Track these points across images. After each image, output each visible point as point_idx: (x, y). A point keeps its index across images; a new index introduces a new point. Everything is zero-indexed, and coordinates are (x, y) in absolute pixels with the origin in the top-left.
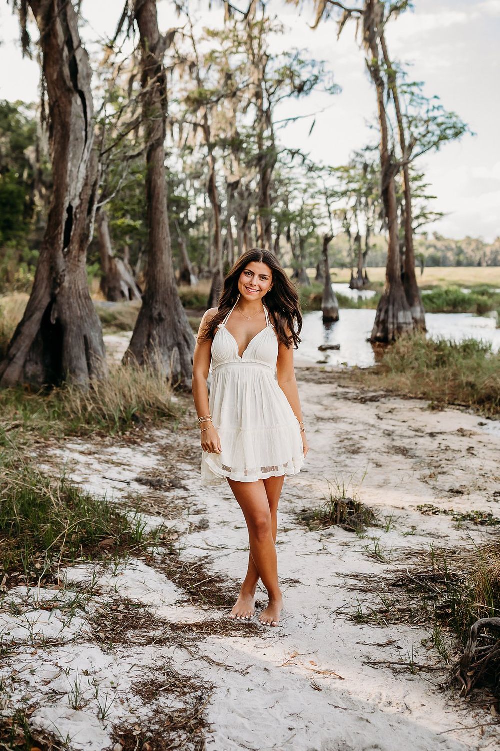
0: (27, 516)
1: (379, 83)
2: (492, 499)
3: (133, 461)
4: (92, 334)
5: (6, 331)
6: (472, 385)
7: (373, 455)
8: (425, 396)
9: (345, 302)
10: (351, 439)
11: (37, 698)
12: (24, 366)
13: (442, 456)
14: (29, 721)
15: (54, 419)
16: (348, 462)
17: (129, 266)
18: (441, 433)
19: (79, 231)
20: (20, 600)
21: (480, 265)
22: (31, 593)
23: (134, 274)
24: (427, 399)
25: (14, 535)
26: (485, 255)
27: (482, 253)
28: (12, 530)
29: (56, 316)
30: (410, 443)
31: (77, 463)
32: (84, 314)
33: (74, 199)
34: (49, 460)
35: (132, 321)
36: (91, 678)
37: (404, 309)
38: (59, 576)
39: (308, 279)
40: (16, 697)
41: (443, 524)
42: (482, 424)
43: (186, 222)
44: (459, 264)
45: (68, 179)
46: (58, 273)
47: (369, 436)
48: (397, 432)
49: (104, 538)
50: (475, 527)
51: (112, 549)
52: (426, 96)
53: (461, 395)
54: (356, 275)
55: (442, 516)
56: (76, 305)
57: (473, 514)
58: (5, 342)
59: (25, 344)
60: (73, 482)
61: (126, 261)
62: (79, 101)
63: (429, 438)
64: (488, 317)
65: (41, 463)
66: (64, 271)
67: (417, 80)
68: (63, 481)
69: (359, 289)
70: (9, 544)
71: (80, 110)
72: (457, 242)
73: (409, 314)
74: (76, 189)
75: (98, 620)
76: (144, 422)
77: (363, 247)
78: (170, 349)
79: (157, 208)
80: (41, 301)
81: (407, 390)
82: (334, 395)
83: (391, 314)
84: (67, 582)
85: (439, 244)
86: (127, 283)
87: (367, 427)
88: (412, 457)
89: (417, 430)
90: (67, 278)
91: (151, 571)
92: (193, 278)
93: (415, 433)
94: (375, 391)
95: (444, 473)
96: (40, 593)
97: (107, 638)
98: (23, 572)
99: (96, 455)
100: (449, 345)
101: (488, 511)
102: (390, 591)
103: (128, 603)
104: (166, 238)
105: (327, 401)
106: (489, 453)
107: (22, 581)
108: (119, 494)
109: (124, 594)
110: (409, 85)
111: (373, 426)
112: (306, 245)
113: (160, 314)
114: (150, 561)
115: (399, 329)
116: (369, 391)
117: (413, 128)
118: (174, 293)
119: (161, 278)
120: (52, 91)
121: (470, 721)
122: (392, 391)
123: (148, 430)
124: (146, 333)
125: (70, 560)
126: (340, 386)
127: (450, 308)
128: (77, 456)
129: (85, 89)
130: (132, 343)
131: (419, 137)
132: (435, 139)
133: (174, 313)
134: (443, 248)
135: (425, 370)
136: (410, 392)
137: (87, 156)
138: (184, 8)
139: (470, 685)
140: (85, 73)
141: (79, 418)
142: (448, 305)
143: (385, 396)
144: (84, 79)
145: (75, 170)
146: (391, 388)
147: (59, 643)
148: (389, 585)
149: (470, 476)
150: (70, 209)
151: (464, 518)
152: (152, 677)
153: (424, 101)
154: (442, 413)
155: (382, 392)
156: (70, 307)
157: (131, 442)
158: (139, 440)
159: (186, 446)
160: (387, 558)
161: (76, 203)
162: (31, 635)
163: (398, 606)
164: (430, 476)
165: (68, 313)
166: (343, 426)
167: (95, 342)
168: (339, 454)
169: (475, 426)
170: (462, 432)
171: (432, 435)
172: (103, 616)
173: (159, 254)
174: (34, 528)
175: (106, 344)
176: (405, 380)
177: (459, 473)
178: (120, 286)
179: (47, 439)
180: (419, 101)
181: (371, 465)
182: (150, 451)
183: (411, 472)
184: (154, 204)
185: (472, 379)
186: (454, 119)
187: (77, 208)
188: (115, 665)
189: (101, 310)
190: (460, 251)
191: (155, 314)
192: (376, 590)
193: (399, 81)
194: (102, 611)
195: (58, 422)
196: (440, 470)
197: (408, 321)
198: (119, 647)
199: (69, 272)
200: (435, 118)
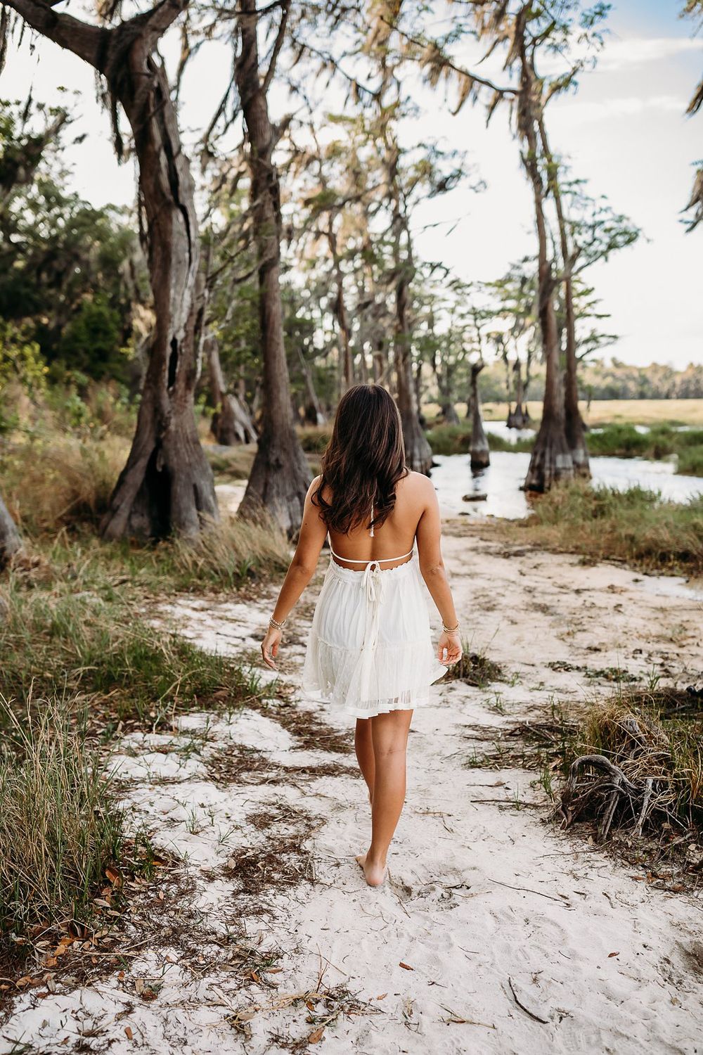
0: (139, 667)
1: (537, 181)
2: (631, 656)
3: (249, 618)
4: (202, 482)
5: (108, 480)
6: (632, 538)
7: (510, 613)
8: (576, 550)
9: (497, 444)
10: (487, 596)
11: (157, 824)
12: (129, 518)
13: (585, 613)
14: (150, 842)
15: (164, 574)
16: (481, 619)
17: (244, 404)
18: (588, 590)
19: (185, 367)
20: (136, 745)
21: (667, 397)
22: (146, 738)
23: (251, 413)
24: (578, 553)
25: (128, 686)
26: (674, 385)
27: (670, 381)
28: (124, 681)
29: (162, 462)
30: (552, 601)
31: (189, 619)
32: (192, 460)
33: (178, 331)
34: (159, 616)
35: (246, 468)
36: (207, 810)
37: (563, 452)
38: (173, 723)
39: (456, 416)
40: (138, 823)
41: (573, 681)
42: (636, 581)
43: (311, 349)
44: (642, 396)
45: (171, 309)
46: (162, 415)
47: (507, 593)
48: (540, 589)
49: (218, 690)
50: (607, 684)
51: (225, 700)
52: (591, 196)
53: (618, 550)
54: (513, 410)
55: (575, 673)
56: (183, 450)
57: (607, 671)
58: (107, 492)
59: (129, 494)
60: (186, 637)
61: (241, 397)
62: (181, 218)
63: (573, 595)
64: (667, 461)
65: (150, 619)
66: (169, 412)
67: (581, 178)
68: (174, 636)
69: (518, 428)
70: (122, 695)
71: (182, 228)
72: (640, 370)
73: (569, 458)
74: (179, 319)
75: (214, 762)
76: (260, 578)
77: (524, 377)
78: (290, 499)
79: (272, 340)
80: (145, 446)
81: (557, 544)
82: (475, 549)
83: (547, 457)
84: (181, 729)
85: (619, 372)
86: (242, 424)
87: (506, 583)
88: (552, 615)
89: (562, 587)
90: (173, 421)
91: (267, 720)
92: (320, 417)
93: (559, 590)
94: (521, 545)
95: (584, 630)
96: (155, 739)
97: (222, 778)
98: (139, 720)
99: (210, 612)
100: (611, 492)
101: (623, 667)
102: (506, 740)
103: (243, 749)
104: (282, 371)
105: (464, 557)
106: (638, 610)
107: (138, 728)
108: (234, 650)
109: (238, 741)
110: (570, 184)
111: (513, 582)
112: (454, 376)
113: (277, 460)
114: (266, 712)
115: (557, 475)
116: (514, 545)
117: (576, 236)
118: (292, 435)
119: (278, 420)
120: (150, 207)
121: (567, 848)
122: (539, 545)
123: (265, 586)
124: (263, 481)
125: (183, 709)
126: (482, 539)
127: (623, 451)
128: (189, 612)
129: (187, 204)
130: (247, 493)
131: (584, 246)
132: (603, 247)
133: (293, 458)
134: (624, 377)
135: (580, 521)
136: (560, 546)
137: (191, 281)
138: (300, 90)
139: (570, 818)
140: (187, 185)
141: (190, 574)
142: (620, 446)
143: (531, 551)
144: (186, 191)
145: (178, 298)
146: (539, 542)
147: (175, 781)
148: (505, 735)
149: (612, 634)
150: (174, 342)
151: (598, 674)
152: (265, 810)
153: (589, 202)
154: (593, 569)
155: (529, 547)
156: (177, 453)
157: (246, 599)
158: (255, 597)
159: (306, 603)
160: (507, 710)
161: (181, 335)
162: (148, 774)
163: (512, 753)
164: (568, 634)
165: (175, 460)
166: (479, 583)
167: (206, 492)
168: (472, 611)
169: (628, 583)
170: (612, 589)
171: (578, 592)
172: (217, 759)
173: (275, 391)
174: (146, 679)
175: (218, 495)
176: (554, 533)
177: (599, 631)
178: (234, 427)
179: (156, 595)
180: (583, 202)
181: (506, 622)
182: (267, 608)
183: (547, 630)
184: (269, 334)
185: (632, 531)
186: (625, 224)
187: (182, 341)
188: (229, 800)
189: (213, 455)
190: (644, 381)
191: (273, 459)
192: (492, 739)
193: (561, 179)
194: (216, 755)
195: (168, 577)
196: (580, 627)
197: (567, 466)
198: (233, 786)
199: (175, 414)
200: (602, 222)
